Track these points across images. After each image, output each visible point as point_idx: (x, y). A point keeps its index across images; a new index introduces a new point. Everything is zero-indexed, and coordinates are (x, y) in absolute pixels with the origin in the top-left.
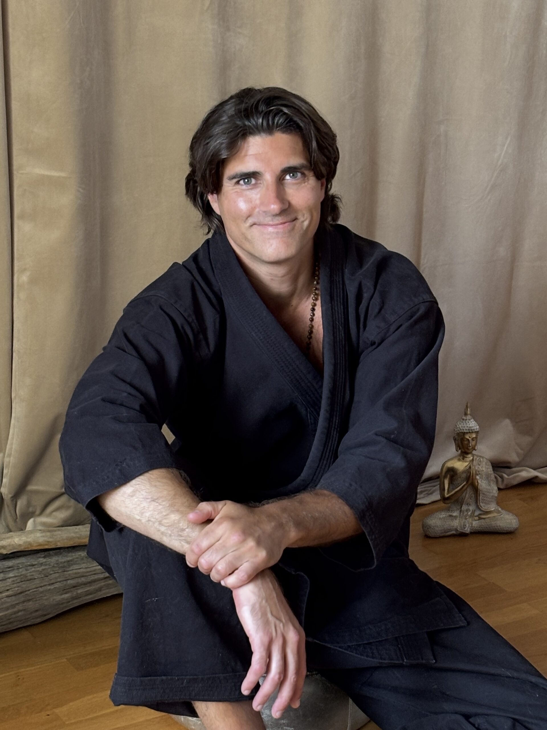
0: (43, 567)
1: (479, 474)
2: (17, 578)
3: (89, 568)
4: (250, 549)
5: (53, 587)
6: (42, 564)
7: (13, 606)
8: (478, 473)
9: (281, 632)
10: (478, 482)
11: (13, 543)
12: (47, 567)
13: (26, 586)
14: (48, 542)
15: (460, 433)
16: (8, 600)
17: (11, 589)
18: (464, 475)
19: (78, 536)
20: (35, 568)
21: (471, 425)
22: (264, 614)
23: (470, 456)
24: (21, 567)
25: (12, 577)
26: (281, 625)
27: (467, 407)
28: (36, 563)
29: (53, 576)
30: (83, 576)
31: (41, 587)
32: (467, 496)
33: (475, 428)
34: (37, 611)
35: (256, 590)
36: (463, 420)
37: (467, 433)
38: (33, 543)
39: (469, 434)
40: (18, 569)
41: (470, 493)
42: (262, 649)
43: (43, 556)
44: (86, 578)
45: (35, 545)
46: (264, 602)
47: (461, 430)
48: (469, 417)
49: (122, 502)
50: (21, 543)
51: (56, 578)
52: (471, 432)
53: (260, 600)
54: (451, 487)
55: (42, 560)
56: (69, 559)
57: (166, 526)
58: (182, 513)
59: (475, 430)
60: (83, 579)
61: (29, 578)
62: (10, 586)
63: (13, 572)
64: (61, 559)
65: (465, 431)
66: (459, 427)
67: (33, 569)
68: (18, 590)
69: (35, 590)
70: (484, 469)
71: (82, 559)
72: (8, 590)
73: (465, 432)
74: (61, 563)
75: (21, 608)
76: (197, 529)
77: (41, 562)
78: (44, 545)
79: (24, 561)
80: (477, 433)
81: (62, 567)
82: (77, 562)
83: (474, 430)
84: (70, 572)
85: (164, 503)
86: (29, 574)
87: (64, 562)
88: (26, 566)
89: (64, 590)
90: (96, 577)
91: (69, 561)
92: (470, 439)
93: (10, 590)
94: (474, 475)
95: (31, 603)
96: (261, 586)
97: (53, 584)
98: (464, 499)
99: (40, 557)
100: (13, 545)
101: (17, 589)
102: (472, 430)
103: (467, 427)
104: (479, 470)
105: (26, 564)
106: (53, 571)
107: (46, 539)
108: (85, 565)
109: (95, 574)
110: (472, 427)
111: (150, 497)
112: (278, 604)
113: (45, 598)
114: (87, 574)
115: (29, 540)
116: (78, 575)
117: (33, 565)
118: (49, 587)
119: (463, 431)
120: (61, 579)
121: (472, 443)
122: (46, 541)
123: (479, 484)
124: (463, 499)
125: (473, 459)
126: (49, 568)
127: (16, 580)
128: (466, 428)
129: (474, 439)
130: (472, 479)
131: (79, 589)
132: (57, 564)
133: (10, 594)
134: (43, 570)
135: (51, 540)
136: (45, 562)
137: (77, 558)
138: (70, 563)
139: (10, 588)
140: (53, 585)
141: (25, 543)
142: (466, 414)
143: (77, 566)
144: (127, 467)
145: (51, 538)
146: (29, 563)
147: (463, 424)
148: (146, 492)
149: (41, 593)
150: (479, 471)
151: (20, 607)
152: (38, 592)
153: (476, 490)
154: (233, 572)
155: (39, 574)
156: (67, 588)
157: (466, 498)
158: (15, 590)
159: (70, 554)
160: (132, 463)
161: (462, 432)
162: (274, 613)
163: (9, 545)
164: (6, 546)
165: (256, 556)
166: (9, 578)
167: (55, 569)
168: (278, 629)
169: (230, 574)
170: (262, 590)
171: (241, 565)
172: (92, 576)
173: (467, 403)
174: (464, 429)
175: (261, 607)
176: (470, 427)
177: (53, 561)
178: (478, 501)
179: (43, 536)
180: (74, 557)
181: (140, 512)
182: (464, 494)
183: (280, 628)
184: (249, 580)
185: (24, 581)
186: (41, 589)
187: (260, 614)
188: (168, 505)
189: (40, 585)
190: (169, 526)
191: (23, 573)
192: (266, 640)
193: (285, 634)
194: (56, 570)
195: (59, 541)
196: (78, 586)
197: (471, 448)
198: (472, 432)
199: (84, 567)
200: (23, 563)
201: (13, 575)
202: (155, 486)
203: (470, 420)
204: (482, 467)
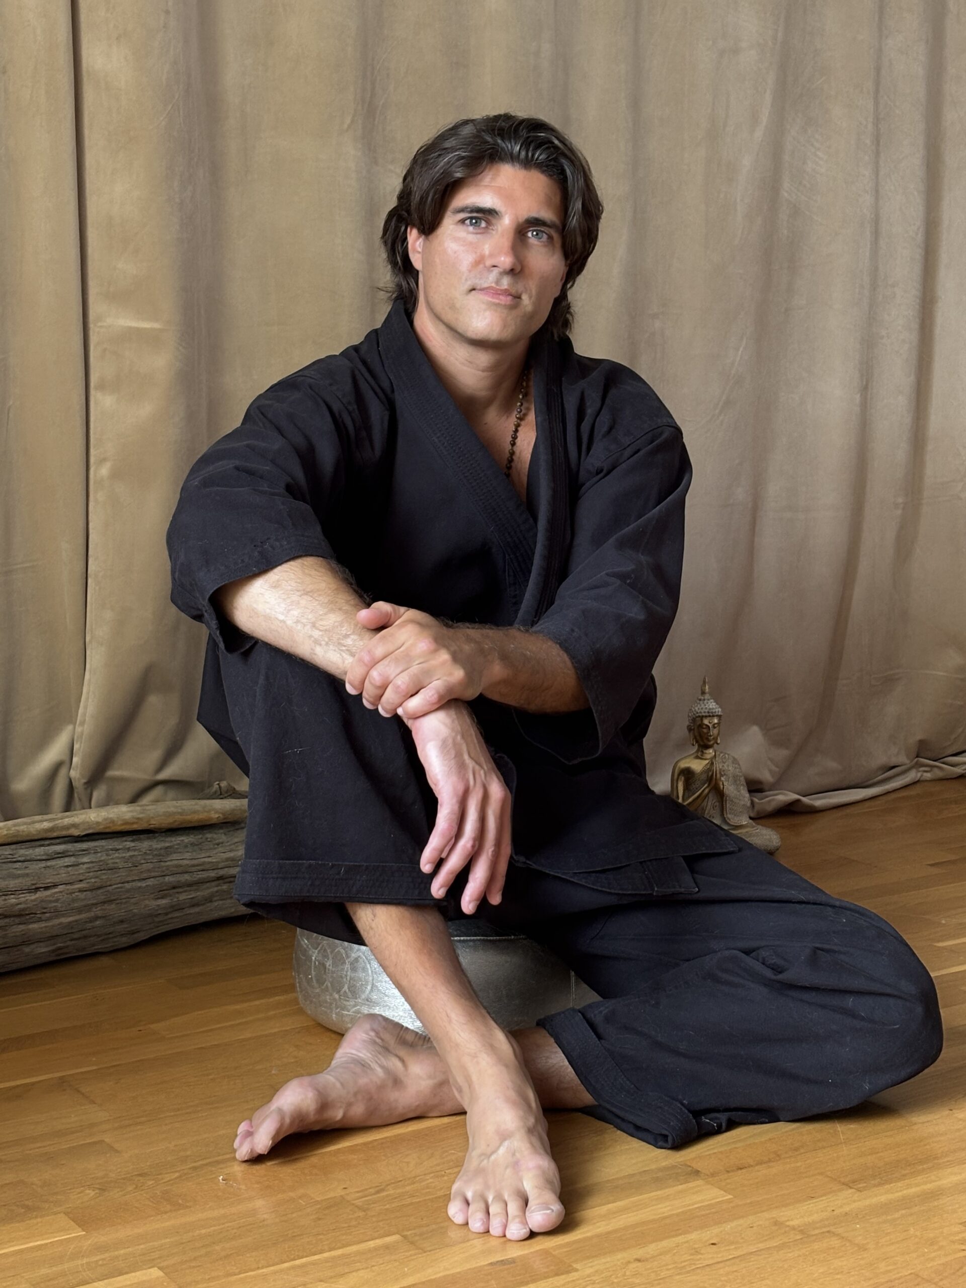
0: (131, 853)
1: (725, 774)
2: (94, 865)
3: (195, 859)
4: (444, 663)
5: (144, 885)
6: (129, 849)
7: (88, 907)
8: (723, 773)
9: (482, 781)
10: (723, 785)
11: (87, 820)
12: (136, 853)
13: (106, 877)
14: (138, 819)
15: (697, 717)
16: (82, 896)
17: (86, 879)
18: (704, 777)
19: (180, 811)
20: (119, 853)
21: (711, 707)
22: (458, 755)
23: (711, 751)
24: (99, 851)
25: (86, 863)
26: (482, 772)
27: (704, 682)
28: (121, 847)
29: (145, 867)
30: (187, 872)
31: (128, 882)
32: (710, 804)
33: (717, 710)
34: (122, 922)
35: (448, 721)
36: (700, 700)
37: (706, 717)
38: (116, 819)
39: (709, 718)
40: (96, 853)
41: (713, 800)
42: (454, 800)
43: (131, 839)
44: (191, 874)
45: (120, 823)
46: (459, 737)
47: (697, 713)
48: (707, 696)
49: (260, 595)
50: (100, 820)
51: (149, 871)
52: (711, 715)
53: (454, 734)
54: (687, 794)
55: (129, 844)
56: (167, 844)
57: (321, 631)
58: (346, 612)
59: (717, 714)
60: (187, 877)
61: (111, 866)
62: (84, 876)
63: (88, 857)
64: (157, 844)
65: (704, 714)
66: (695, 710)
67: (117, 855)
68: (95, 882)
69: (119, 885)
70: (730, 768)
71: (186, 846)
72: (81, 881)
73: (703, 716)
74: (156, 849)
75: (99, 913)
76: (367, 635)
77: (128, 846)
78: (133, 823)
79: (104, 844)
80: (719, 717)
81: (156, 855)
82: (179, 850)
83: (715, 712)
84: (168, 864)
85: (321, 598)
86: (111, 861)
87: (161, 849)
88: (107, 850)
89: (162, 892)
90: (204, 875)
91: (167, 848)
92: (711, 726)
93: (85, 882)
94: (718, 776)
95: (113, 906)
96: (455, 717)
97: (144, 879)
98: (705, 810)
99: (126, 841)
100: (88, 822)
101: (93, 880)
102: (712, 713)
103: (706, 708)
104: (723, 769)
105: (106, 847)
106: (145, 859)
107: (135, 814)
108: (190, 854)
109: (203, 870)
110: (713, 709)
111: (301, 588)
112: (477, 745)
113: (133, 900)
114: (194, 869)
115: (111, 816)
116: (180, 870)
117: (117, 850)
118: (139, 884)
119: (700, 714)
120: (156, 874)
121: (714, 732)
122: (133, 818)
123: (725, 787)
124: (703, 809)
125: (715, 755)
126: (139, 855)
127: (93, 867)
128: (704, 710)
129: (716, 726)
130: (716, 779)
131: (181, 892)
132: (150, 850)
133: (84, 888)
134: (131, 856)
135: (141, 816)
136: (133, 847)
137: (179, 844)
138: (168, 850)
139: (84, 878)
140: (144, 882)
141: (105, 819)
142: (703, 693)
143: (178, 854)
144: (270, 549)
145: (142, 813)
146: (110, 847)
147: (700, 706)
148: (296, 582)
149: (128, 891)
150: (724, 771)
151: (97, 911)
152: (123, 890)
153: (720, 795)
154: (417, 693)
155: (124, 863)
156: (165, 888)
157: (708, 808)
158: (92, 882)
159: (169, 839)
160: (278, 544)
161: (699, 716)
162: (472, 755)
163: (83, 823)
164: (79, 825)
165: (451, 674)
166: (83, 864)
167: (147, 857)
168: (477, 776)
169: (412, 696)
170: (456, 722)
171: (430, 683)
172: (199, 873)
173: (705, 678)
174: (702, 711)
175: (455, 744)
176: (710, 709)
177: (144, 846)
178: (725, 812)
179: (131, 811)
180: (175, 843)
181: (285, 610)
182: (705, 803)
183: (480, 775)
184: (439, 705)
185: (104, 870)
186: (127, 886)
187: (453, 753)
188: (326, 601)
189: (127, 880)
190: (326, 630)
191: (102, 858)
192: (461, 788)
193: (487, 786)
194: (149, 859)
195: (152, 818)
196: (180, 887)
197: (712, 737)
198: (713, 716)
199: (188, 858)
200: (102, 846)
201: (89, 861)
202: (310, 575)
203: (709, 700)
204: (728, 766)
